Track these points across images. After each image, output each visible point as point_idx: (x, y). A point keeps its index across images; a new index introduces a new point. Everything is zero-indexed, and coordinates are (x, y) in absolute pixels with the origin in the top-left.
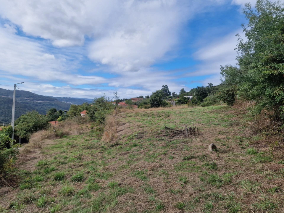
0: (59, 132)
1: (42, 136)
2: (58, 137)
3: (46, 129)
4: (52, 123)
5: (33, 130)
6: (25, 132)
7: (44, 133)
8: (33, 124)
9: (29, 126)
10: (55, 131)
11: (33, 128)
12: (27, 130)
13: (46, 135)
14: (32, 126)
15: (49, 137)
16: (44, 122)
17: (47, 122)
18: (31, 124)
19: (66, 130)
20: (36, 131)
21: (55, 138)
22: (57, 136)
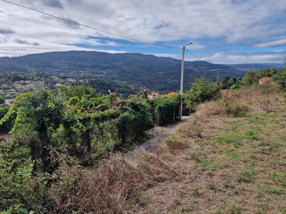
0: (233, 107)
1: (207, 110)
2: (231, 114)
3: (214, 99)
4: (224, 92)
5: (199, 99)
6: (191, 101)
7: (212, 106)
8: (200, 92)
9: (195, 95)
10: (227, 105)
11: (200, 98)
12: (193, 99)
13: (214, 109)
14: (198, 95)
15: (218, 113)
16: (214, 89)
17: (218, 90)
18: (198, 93)
19: (243, 103)
20: (203, 101)
21: (226, 115)
22: (229, 112)
